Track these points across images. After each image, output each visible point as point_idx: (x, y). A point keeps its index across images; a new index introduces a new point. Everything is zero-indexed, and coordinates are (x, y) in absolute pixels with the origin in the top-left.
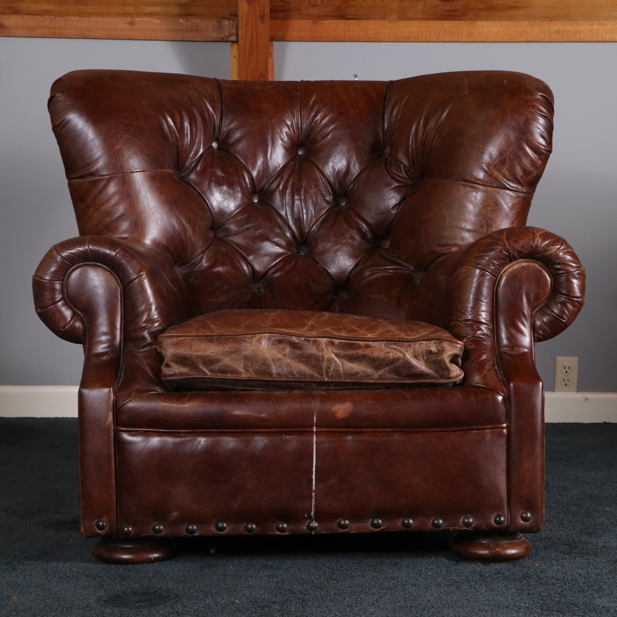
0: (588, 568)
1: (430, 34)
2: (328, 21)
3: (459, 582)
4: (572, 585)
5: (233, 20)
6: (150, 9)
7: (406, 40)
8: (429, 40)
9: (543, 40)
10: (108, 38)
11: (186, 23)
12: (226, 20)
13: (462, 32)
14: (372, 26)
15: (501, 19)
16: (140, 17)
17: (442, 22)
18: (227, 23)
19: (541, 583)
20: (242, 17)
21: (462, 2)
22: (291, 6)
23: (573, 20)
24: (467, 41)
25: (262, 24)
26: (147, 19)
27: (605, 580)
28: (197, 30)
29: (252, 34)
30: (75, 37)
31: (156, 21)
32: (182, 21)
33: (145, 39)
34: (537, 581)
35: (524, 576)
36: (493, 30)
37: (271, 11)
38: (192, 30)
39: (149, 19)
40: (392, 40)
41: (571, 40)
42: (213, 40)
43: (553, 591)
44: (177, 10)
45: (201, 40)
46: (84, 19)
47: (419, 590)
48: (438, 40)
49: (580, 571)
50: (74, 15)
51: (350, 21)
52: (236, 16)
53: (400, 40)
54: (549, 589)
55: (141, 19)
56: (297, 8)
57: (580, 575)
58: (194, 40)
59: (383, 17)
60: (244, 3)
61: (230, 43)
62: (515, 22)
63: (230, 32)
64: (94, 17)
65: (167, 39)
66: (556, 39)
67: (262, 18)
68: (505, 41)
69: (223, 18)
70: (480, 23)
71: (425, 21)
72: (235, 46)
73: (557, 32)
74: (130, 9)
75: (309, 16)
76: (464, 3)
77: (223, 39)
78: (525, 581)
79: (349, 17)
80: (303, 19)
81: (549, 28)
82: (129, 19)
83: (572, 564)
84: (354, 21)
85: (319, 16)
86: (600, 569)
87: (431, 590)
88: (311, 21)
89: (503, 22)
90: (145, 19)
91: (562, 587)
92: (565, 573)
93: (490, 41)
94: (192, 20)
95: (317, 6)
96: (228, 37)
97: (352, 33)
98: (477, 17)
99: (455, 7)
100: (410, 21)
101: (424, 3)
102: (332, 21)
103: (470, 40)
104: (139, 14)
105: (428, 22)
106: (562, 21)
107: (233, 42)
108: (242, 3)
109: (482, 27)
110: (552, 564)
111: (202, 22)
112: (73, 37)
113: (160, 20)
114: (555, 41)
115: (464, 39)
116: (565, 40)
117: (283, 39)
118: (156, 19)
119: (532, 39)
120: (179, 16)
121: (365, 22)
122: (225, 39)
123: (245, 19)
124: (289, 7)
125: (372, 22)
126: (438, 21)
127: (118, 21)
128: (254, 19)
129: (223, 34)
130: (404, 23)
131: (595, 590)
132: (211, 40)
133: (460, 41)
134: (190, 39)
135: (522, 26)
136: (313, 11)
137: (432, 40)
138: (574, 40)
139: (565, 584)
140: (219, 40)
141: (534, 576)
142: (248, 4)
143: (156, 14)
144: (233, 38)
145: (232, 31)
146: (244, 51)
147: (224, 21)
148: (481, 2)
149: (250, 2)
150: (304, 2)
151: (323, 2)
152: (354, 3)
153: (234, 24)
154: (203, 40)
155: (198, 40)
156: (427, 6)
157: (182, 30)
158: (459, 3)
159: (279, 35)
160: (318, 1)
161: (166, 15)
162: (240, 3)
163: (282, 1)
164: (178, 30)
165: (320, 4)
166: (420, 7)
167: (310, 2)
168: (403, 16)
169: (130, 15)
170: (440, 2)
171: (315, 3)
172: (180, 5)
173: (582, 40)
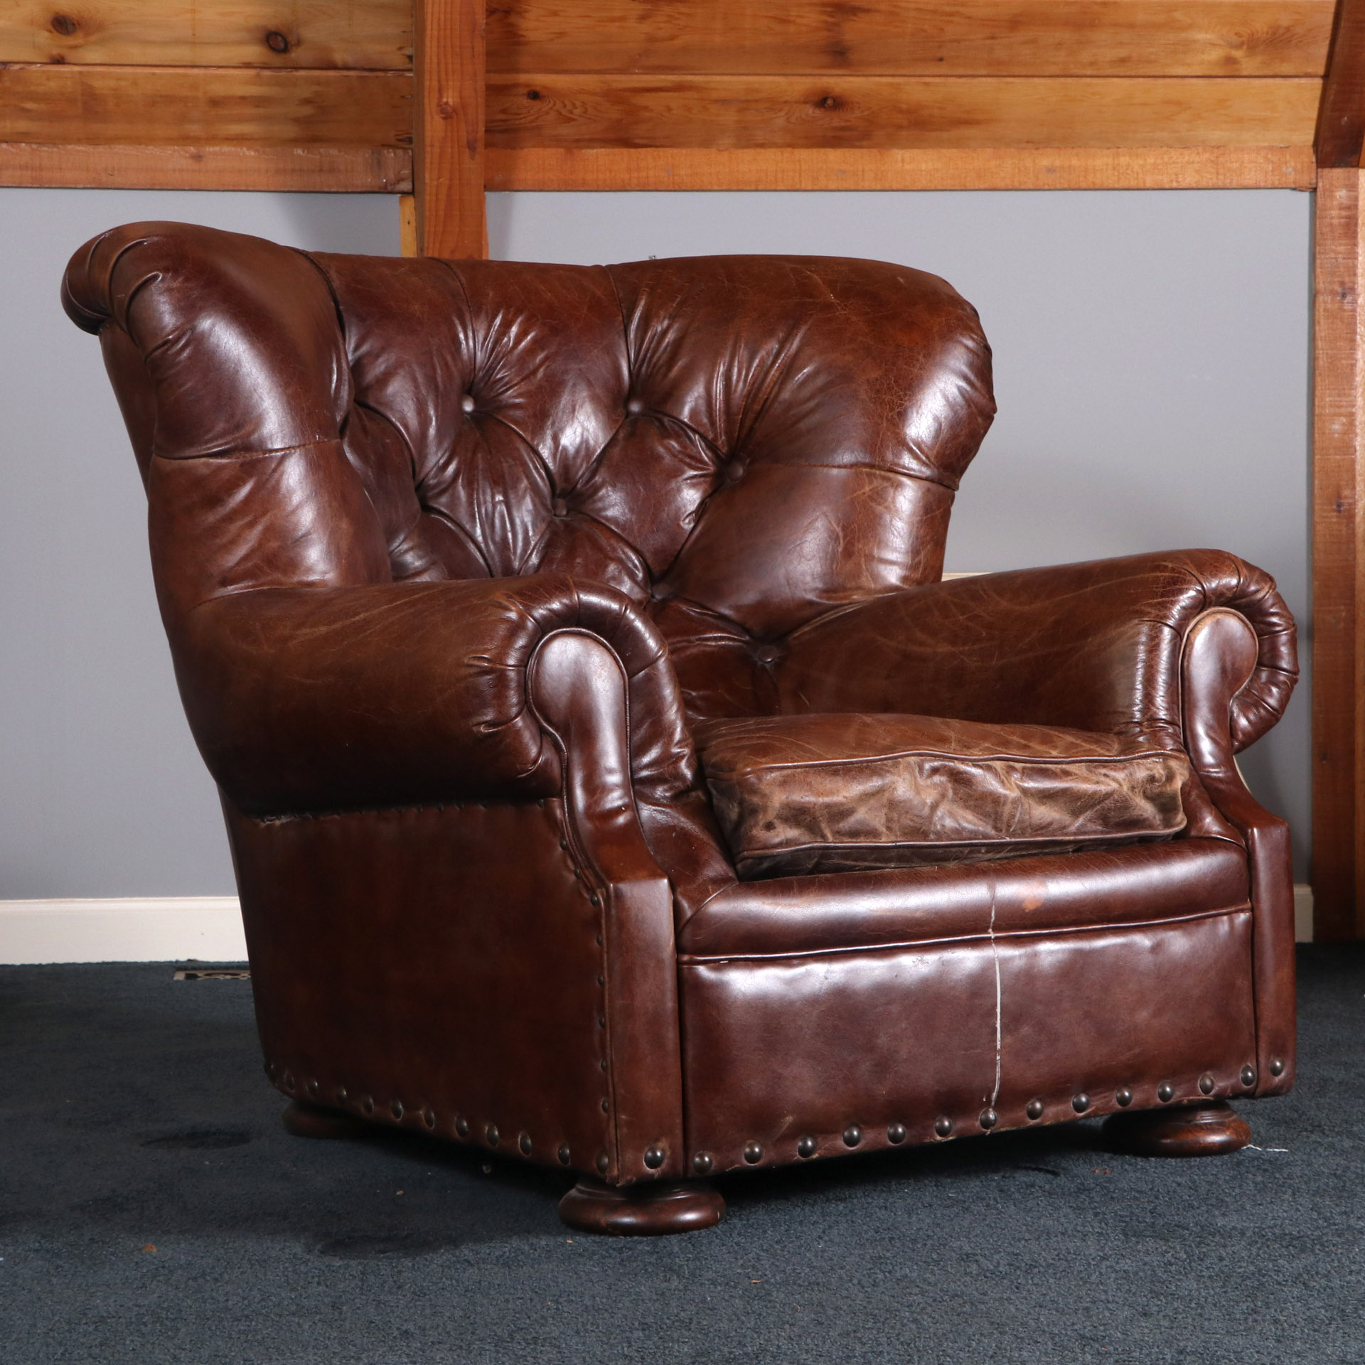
0: (1192, 1173)
1: (800, 176)
2: (595, 151)
3: (964, 1202)
4: (1170, 1199)
5: (405, 149)
6: (235, 129)
7: (753, 187)
8: (797, 187)
9: (1023, 187)
10: (148, 187)
11: (310, 156)
12: (391, 150)
13: (863, 171)
14: (684, 159)
15: (938, 144)
16: (217, 145)
17: (822, 150)
18: (392, 155)
19: (1112, 1198)
20: (432, 146)
21: (863, 112)
22: (522, 121)
23: (1080, 147)
24: (874, 187)
25: (472, 158)
26: (229, 148)
27: (1227, 1191)
28: (332, 170)
29: (451, 179)
30: (82, 186)
31: (247, 153)
32: (300, 151)
33: (226, 188)
34: (1105, 1195)
35: (1079, 1189)
36: (924, 166)
37: (486, 131)
38: (321, 170)
39: (233, 149)
40: (725, 188)
41: (1077, 186)
42: (364, 189)
43: (1137, 1208)
44: (291, 131)
45: (340, 190)
46: (101, 149)
47: (895, 1214)
48: (815, 188)
49: (1179, 1179)
50: (79, 141)
51: (640, 150)
52: (410, 141)
53: (740, 188)
54: (1131, 1206)
55: (217, 149)
56: (534, 124)
57: (1179, 1185)
58: (326, 190)
59: (706, 143)
60: (436, 117)
61: (399, 195)
62: (966, 150)
63: (399, 173)
64: (121, 146)
65: (272, 189)
66: (1048, 185)
67: (471, 147)
68: (949, 188)
69: (383, 145)
70: (898, 154)
71: (789, 149)
72: (410, 202)
73: (1050, 170)
74: (195, 129)
75: (557, 141)
76: (865, 113)
77: (386, 188)
78: (1083, 1196)
79: (637, 141)
80: (544, 147)
81: (1034, 161)
82: (192, 149)
83: (1160, 1169)
84: (649, 149)
85: (578, 141)
86: (1213, 1175)
87: (918, 1214)
88: (561, 150)
89: (944, 151)
90: (226, 149)
91: (1152, 1202)
92: (1153, 1182)
93: (920, 188)
94: (322, 150)
95: (573, 120)
96: (395, 184)
97: (643, 174)
98: (892, 142)
99: (848, 121)
100: (759, 150)
101: (786, 114)
102: (603, 150)
103: (879, 187)
104: (213, 139)
105: (796, 151)
106: (1058, 148)
107: (404, 193)
108: (432, 117)
109: (903, 161)
110: (1126, 1170)
111: (342, 153)
112: (78, 186)
113: (256, 151)
114: (1046, 187)
115: (867, 185)
116: (1066, 186)
117: (507, 186)
118: (249, 149)
119: (1002, 185)
120: (296, 141)
121: (669, 151)
122: (389, 188)
123: (437, 150)
124: (517, 122)
125: (684, 151)
126: (815, 150)
127: (169, 152)
128: (456, 150)
129: (385, 178)
130: (747, 154)
131: (1212, 1205)
132: (359, 190)
133: (860, 188)
134: (317, 189)
135: (980, 159)
136: (565, 130)
137: (803, 187)
138: (1084, 185)
139: (1157, 1198)
140: (377, 190)
141: (1098, 1189)
142: (445, 119)
143: (247, 139)
144: (406, 186)
145: (402, 172)
146: (434, 213)
147: (385, 152)
148: (900, 111)
149: (448, 114)
150: (547, 113)
151: (585, 112)
152: (647, 114)
153: (406, 157)
154: (344, 190)
155: (333, 190)
156: (793, 120)
157: (301, 170)
158: (857, 113)
159: (499, 178)
160: (577, 111)
161: (268, 141)
162: (428, 117)
163: (504, 111)
164: (293, 171)
165: (581, 116)
166: (780, 121)
167: (560, 114)
168: (746, 139)
169: (195, 140)
170: (818, 113)
171: (570, 115)
172: (297, 121)
173: (1097, 187)
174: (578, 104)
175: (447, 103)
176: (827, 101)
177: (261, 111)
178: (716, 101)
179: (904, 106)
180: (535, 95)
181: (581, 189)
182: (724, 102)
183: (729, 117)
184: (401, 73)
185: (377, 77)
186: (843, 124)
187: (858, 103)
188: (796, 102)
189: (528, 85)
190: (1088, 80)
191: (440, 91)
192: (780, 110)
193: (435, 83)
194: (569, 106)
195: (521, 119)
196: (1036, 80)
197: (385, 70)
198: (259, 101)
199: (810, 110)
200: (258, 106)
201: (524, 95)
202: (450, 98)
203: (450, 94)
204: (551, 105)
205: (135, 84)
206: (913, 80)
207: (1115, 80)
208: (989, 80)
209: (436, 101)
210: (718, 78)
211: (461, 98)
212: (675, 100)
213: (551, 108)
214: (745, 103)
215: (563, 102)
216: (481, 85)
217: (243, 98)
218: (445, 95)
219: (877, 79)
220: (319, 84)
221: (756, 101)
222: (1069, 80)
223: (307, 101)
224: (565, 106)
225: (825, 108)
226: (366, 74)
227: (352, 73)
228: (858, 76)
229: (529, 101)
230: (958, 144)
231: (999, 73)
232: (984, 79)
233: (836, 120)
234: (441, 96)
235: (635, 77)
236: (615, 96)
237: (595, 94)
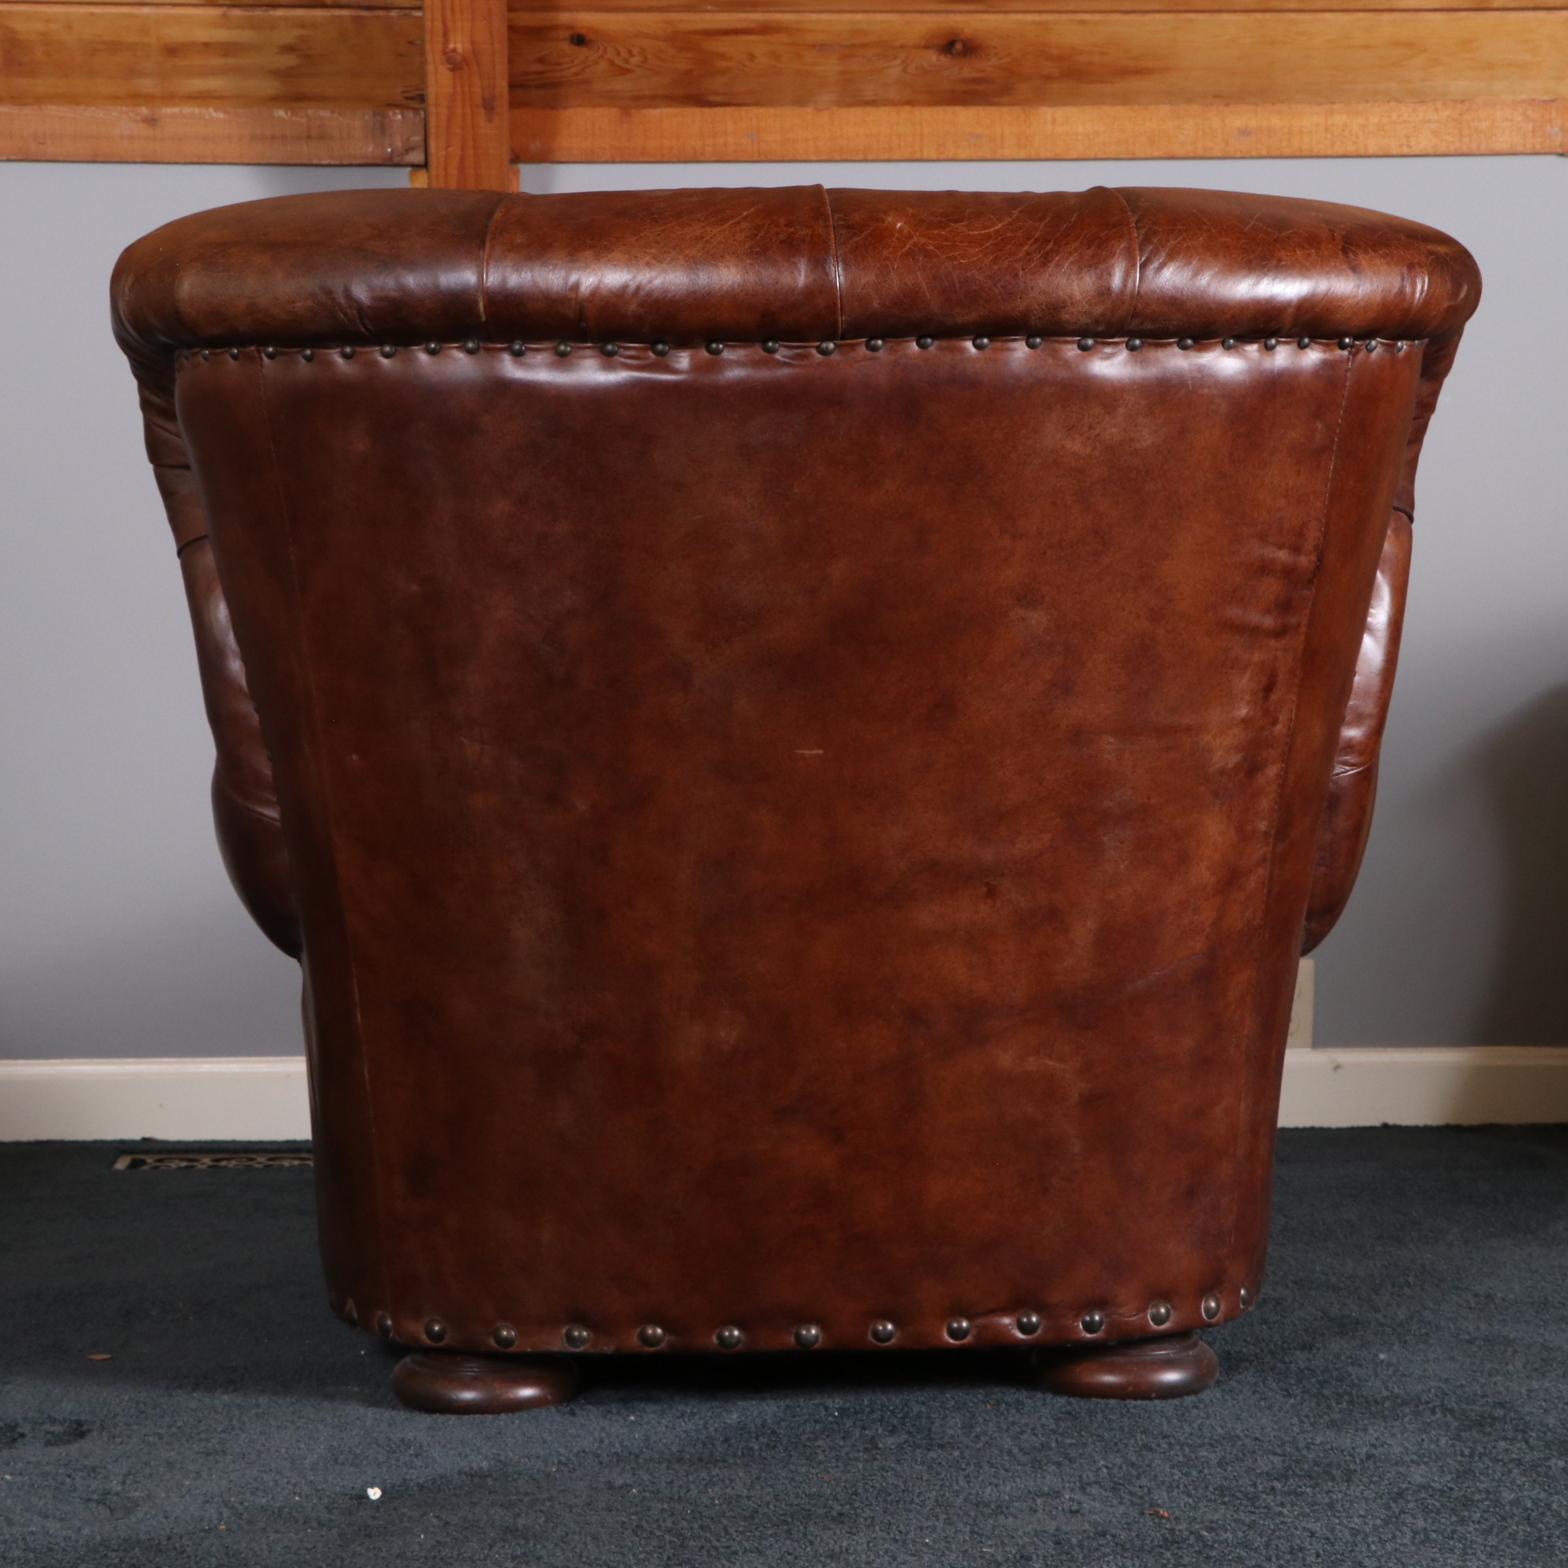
1: (921, 142)
2: (658, 111)
5: (416, 110)
6: (198, 84)
7: (861, 157)
8: (918, 156)
9: (1208, 155)
10: (89, 159)
11: (294, 119)
12: (397, 111)
13: (1003, 136)
14: (773, 121)
15: (1099, 100)
16: (175, 105)
17: (950, 109)
18: (400, 117)
20: (437, 105)
21: (1001, 59)
22: (565, 73)
23: (1283, 102)
24: (1016, 157)
25: (490, 120)
26: (192, 109)
28: (322, 137)
29: (463, 148)
30: (4, 158)
31: (214, 115)
32: (281, 113)
33: (189, 160)
36: (1080, 129)
37: (512, 86)
38: (309, 137)
39: (197, 110)
40: (825, 158)
41: (1279, 153)
42: (363, 162)
44: (270, 87)
45: (332, 162)
46: (28, 110)
48: (942, 157)
51: (717, 110)
52: (422, 98)
55: (176, 110)
56: (580, 77)
58: (315, 161)
59: (800, 101)
60: (441, 67)
61: (409, 169)
62: (1136, 107)
63: (408, 139)
64: (54, 107)
65: (246, 161)
66: (1241, 151)
67: (489, 106)
68: (1113, 156)
69: (388, 105)
70: (1047, 113)
71: (907, 108)
72: (423, 176)
73: (1244, 132)
74: (147, 85)
75: (611, 99)
76: (1004, 61)
77: (391, 158)
79: (713, 98)
80: (594, 106)
81: (1223, 122)
82: (144, 111)
84: (728, 109)
85: (636, 98)
86: (1359, 1516)
88: (614, 111)
89: (1107, 109)
90: (187, 110)
93: (1075, 156)
94: (310, 112)
95: (630, 71)
96: (402, 154)
97: (721, 141)
98: (1039, 98)
99: (983, 71)
100: (869, 109)
101: (903, 62)
102: (669, 110)
103: (1022, 156)
104: (171, 98)
105: (917, 110)
106: (1254, 104)
107: (415, 166)
108: (436, 69)
109: (1054, 122)
111: (336, 115)
113: (225, 112)
114: (1239, 154)
115: (1007, 152)
116: (1264, 153)
117: (545, 156)
118: (216, 110)
119: (1183, 152)
120: (275, 100)
121: (754, 111)
122: (396, 160)
123: (443, 111)
124: (558, 74)
125: (772, 111)
126: (940, 109)
127: (116, 114)
128: (468, 110)
129: (390, 146)
130: (854, 114)
132: (357, 162)
133: (998, 156)
134: (305, 161)
135: (1155, 119)
136: (620, 85)
137: (925, 155)
138: (1287, 152)
140: (379, 162)
142: (453, 70)
143: (214, 97)
144: (417, 157)
145: (412, 139)
147: (391, 113)
148: (1050, 58)
149: (456, 65)
150: (596, 63)
151: (645, 60)
152: (723, 64)
153: (418, 119)
154: (337, 162)
155: (324, 162)
156: (911, 69)
157: (284, 137)
158: (994, 61)
159: (535, 146)
160: (633, 60)
161: (241, 99)
162: (430, 68)
163: (541, 60)
164: (273, 138)
165: (639, 67)
166: (894, 71)
167: (612, 63)
168: (852, 96)
169: (148, 99)
170: (944, 60)
171: (625, 66)
172: (276, 73)
173: (1305, 153)
174: (635, 51)
175: (454, 50)
176: (954, 46)
177: (231, 61)
178: (813, 46)
179: (1054, 52)
180: (579, 40)
181: (641, 159)
182: (822, 47)
183: (830, 67)
184: (407, 12)
185: (377, 17)
186: (979, 75)
187: (995, 48)
188: (916, 47)
189: (570, 27)
190: (1293, 16)
191: (445, 34)
192: (895, 58)
193: (438, 25)
194: (624, 53)
195: (563, 70)
196: (1225, 16)
197: (386, 8)
198: (228, 49)
199: (933, 57)
200: (226, 55)
201: (565, 39)
202: (459, 44)
203: (459, 38)
204: (600, 53)
205: (69, 27)
206: (1065, 17)
207: (1327, 15)
208: (1164, 16)
209: (440, 47)
210: (814, 16)
211: (473, 43)
212: (759, 46)
213: (601, 57)
214: (850, 48)
215: (616, 49)
216: (500, 26)
217: (206, 45)
218: (452, 39)
219: (1019, 16)
220: (303, 26)
221: (864, 46)
222: (1268, 16)
223: (288, 49)
224: (618, 53)
225: (951, 53)
226: (364, 13)
227: (345, 12)
228: (995, 12)
229: (572, 47)
230: (1125, 99)
231: (1176, 8)
232: (1157, 16)
233: (967, 70)
234: (446, 41)
235: (708, 16)
236: (683, 41)
237: (654, 37)
